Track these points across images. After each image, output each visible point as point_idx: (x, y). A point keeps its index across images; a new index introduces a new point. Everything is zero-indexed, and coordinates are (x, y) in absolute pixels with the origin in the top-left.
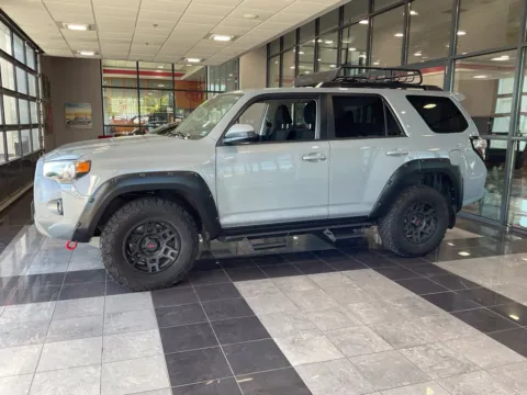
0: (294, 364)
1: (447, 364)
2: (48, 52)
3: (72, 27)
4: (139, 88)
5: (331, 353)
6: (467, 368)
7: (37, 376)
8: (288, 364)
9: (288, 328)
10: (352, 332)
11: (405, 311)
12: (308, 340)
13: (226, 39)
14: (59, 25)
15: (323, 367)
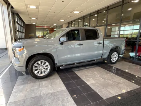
0: (88, 84)
1: (115, 83)
2: (26, 23)
3: (33, 18)
4: (43, 30)
5: (94, 82)
6: (119, 83)
7: (40, 88)
8: (87, 84)
9: (85, 77)
10: (96, 77)
11: (105, 73)
12: (89, 79)
13: (63, 21)
14: (30, 18)
15: (93, 84)
